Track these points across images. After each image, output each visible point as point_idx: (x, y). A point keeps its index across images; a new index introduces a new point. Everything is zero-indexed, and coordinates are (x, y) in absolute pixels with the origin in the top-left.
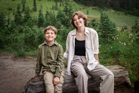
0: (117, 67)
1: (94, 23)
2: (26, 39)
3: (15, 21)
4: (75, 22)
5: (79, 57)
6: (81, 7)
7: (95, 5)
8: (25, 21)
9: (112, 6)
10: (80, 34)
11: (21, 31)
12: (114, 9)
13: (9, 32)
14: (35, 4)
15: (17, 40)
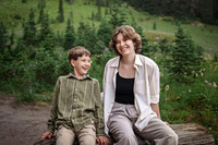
0: (193, 126)
1: (165, 45)
2: (38, 71)
3: (25, 38)
4: (118, 45)
5: (122, 107)
6: (144, 17)
7: (167, 14)
8: (42, 38)
9: (199, 16)
10: (126, 66)
11: (32, 57)
12: (203, 22)
13: (11, 57)
14: (61, 10)
15: (22, 71)
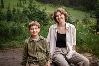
0: (89, 54)
5: (60, 49)
9: (64, 4)
14: (2, 2)
